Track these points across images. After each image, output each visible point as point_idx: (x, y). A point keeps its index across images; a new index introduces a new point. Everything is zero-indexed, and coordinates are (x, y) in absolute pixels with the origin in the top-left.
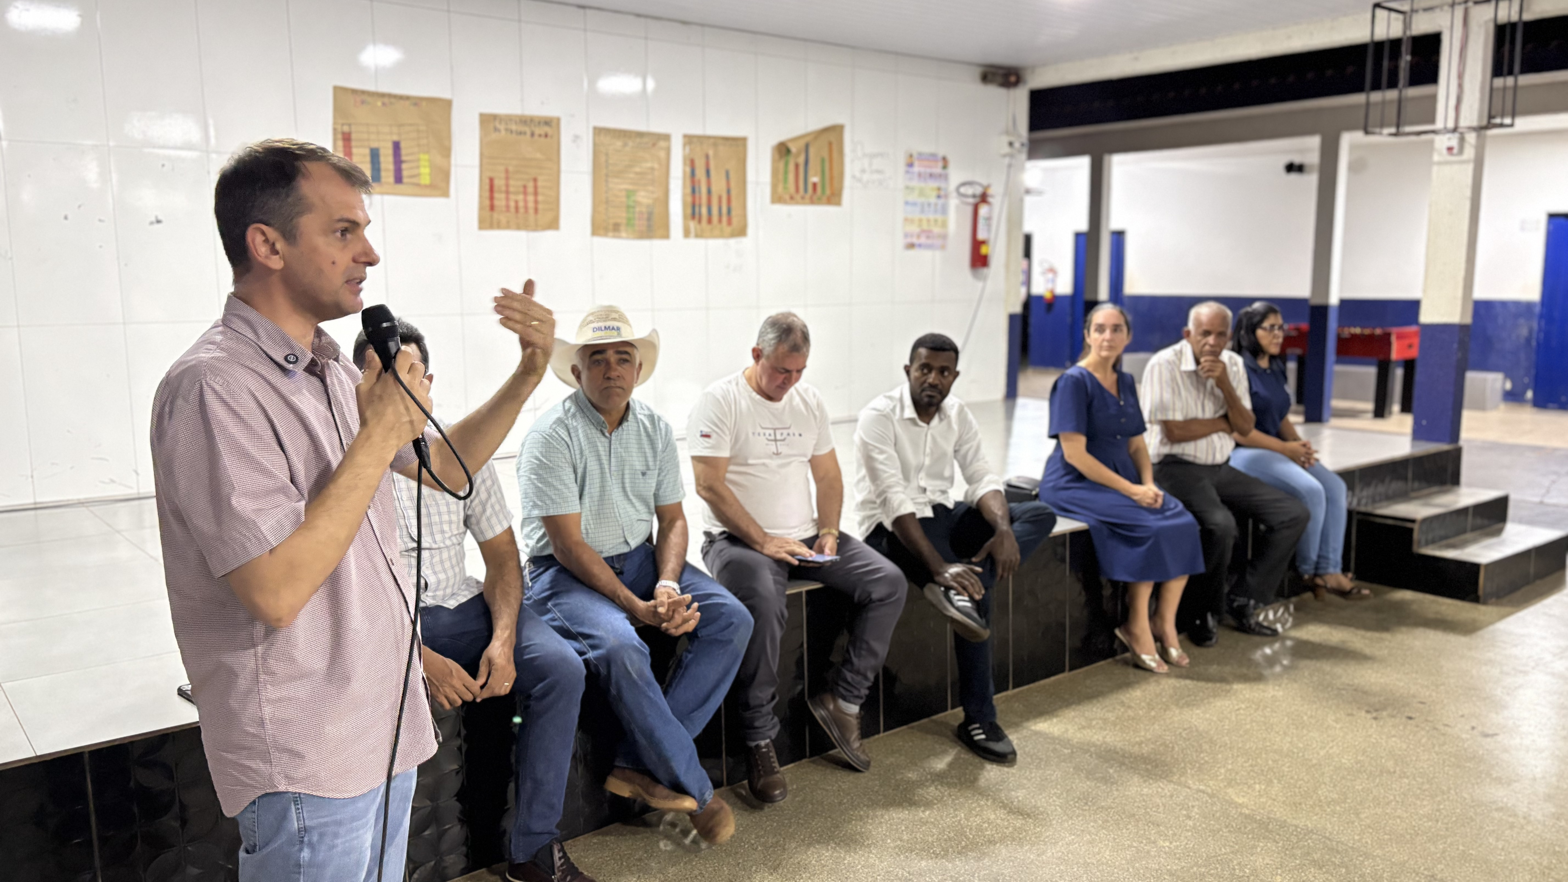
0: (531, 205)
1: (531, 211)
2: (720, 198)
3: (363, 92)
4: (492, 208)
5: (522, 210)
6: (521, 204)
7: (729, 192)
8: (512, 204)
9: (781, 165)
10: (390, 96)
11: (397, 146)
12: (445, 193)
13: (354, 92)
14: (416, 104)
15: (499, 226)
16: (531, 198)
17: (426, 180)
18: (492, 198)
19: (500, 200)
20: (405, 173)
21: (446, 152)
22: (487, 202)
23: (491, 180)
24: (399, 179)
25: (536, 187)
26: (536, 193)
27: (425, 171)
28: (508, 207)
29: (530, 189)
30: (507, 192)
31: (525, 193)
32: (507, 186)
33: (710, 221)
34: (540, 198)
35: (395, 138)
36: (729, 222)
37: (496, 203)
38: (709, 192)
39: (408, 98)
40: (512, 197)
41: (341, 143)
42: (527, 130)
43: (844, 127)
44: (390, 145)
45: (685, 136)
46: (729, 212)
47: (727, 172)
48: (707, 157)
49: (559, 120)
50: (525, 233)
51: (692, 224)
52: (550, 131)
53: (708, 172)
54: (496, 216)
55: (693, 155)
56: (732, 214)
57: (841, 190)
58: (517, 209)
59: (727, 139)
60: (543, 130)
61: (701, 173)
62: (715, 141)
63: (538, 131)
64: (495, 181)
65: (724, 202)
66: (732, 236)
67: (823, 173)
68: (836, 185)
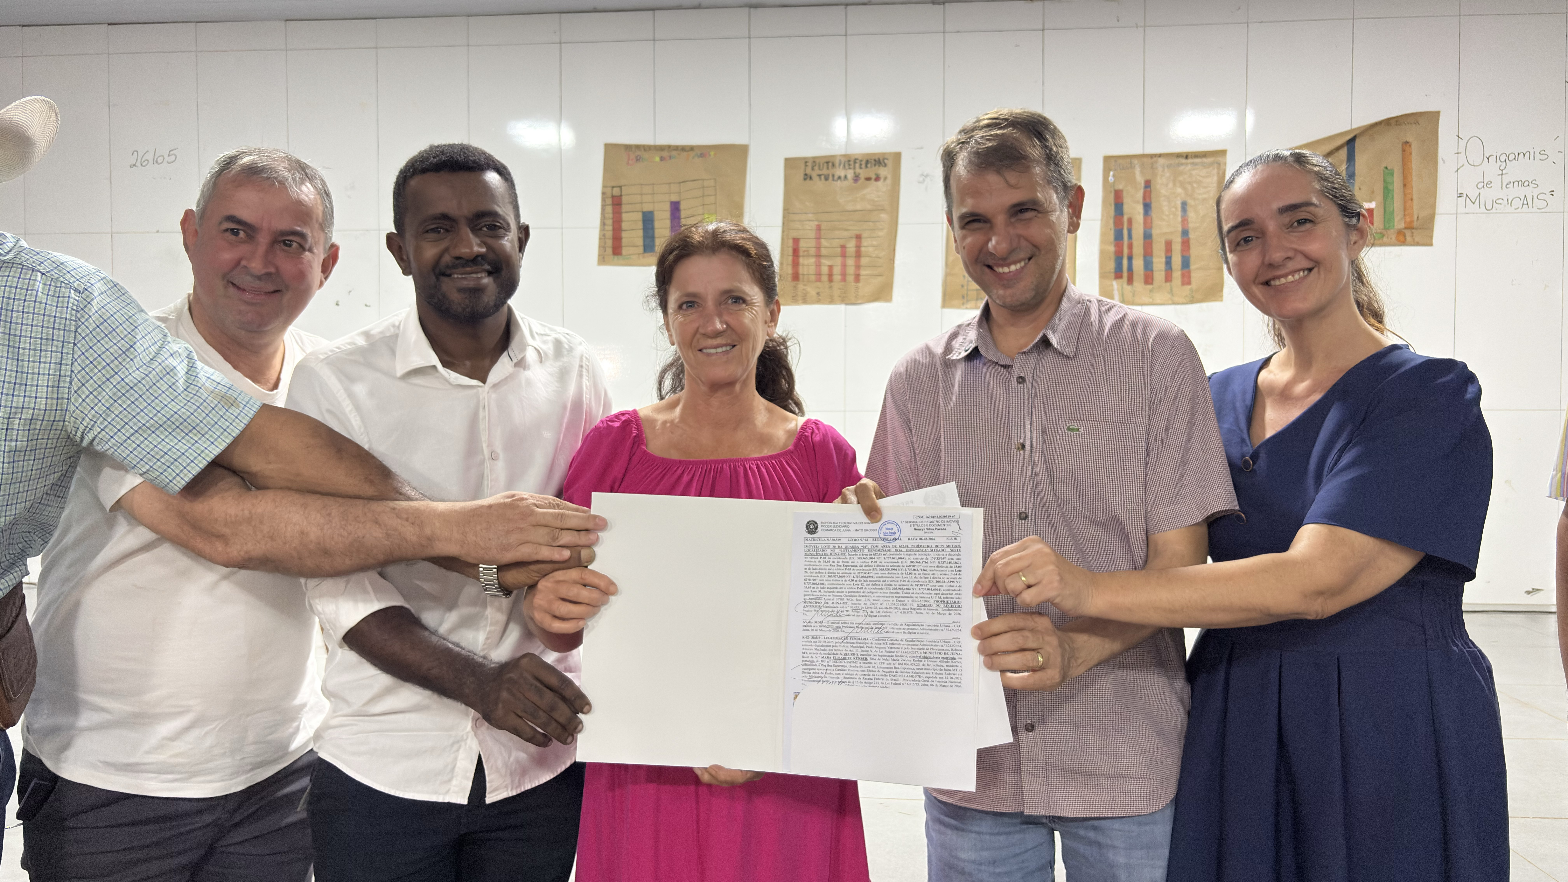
0: (851, 270)
1: (850, 278)
2: (1169, 245)
3: (638, 147)
4: (796, 277)
5: (837, 277)
6: (837, 270)
7: (1185, 233)
8: (825, 270)
10: (669, 148)
11: (675, 208)
13: (628, 147)
14: (702, 155)
15: (805, 301)
16: (851, 262)
18: (796, 264)
19: (807, 265)
21: (738, 209)
22: (790, 270)
23: (796, 241)
25: (858, 247)
26: (858, 255)
28: (819, 275)
29: (851, 250)
30: (818, 256)
31: (844, 255)
32: (818, 248)
33: (1148, 279)
34: (864, 261)
35: (674, 198)
36: (1186, 280)
37: (801, 270)
38: (1148, 236)
39: (692, 148)
40: (826, 262)
41: (609, 209)
42: (850, 174)
43: (1437, 114)
44: (667, 207)
45: (1107, 159)
46: (1186, 264)
47: (1184, 205)
48: (1148, 184)
49: (897, 156)
50: (842, 307)
51: (1115, 284)
52: (883, 172)
53: (1147, 207)
54: (801, 286)
55: (1120, 187)
56: (1193, 267)
57: (1431, 219)
58: (830, 276)
59: (1187, 156)
60: (871, 172)
61: (1134, 209)
62: (1161, 161)
63: (863, 173)
64: (803, 245)
65: (1177, 248)
66: (1192, 300)
67: (1387, 191)
68: (1417, 211)
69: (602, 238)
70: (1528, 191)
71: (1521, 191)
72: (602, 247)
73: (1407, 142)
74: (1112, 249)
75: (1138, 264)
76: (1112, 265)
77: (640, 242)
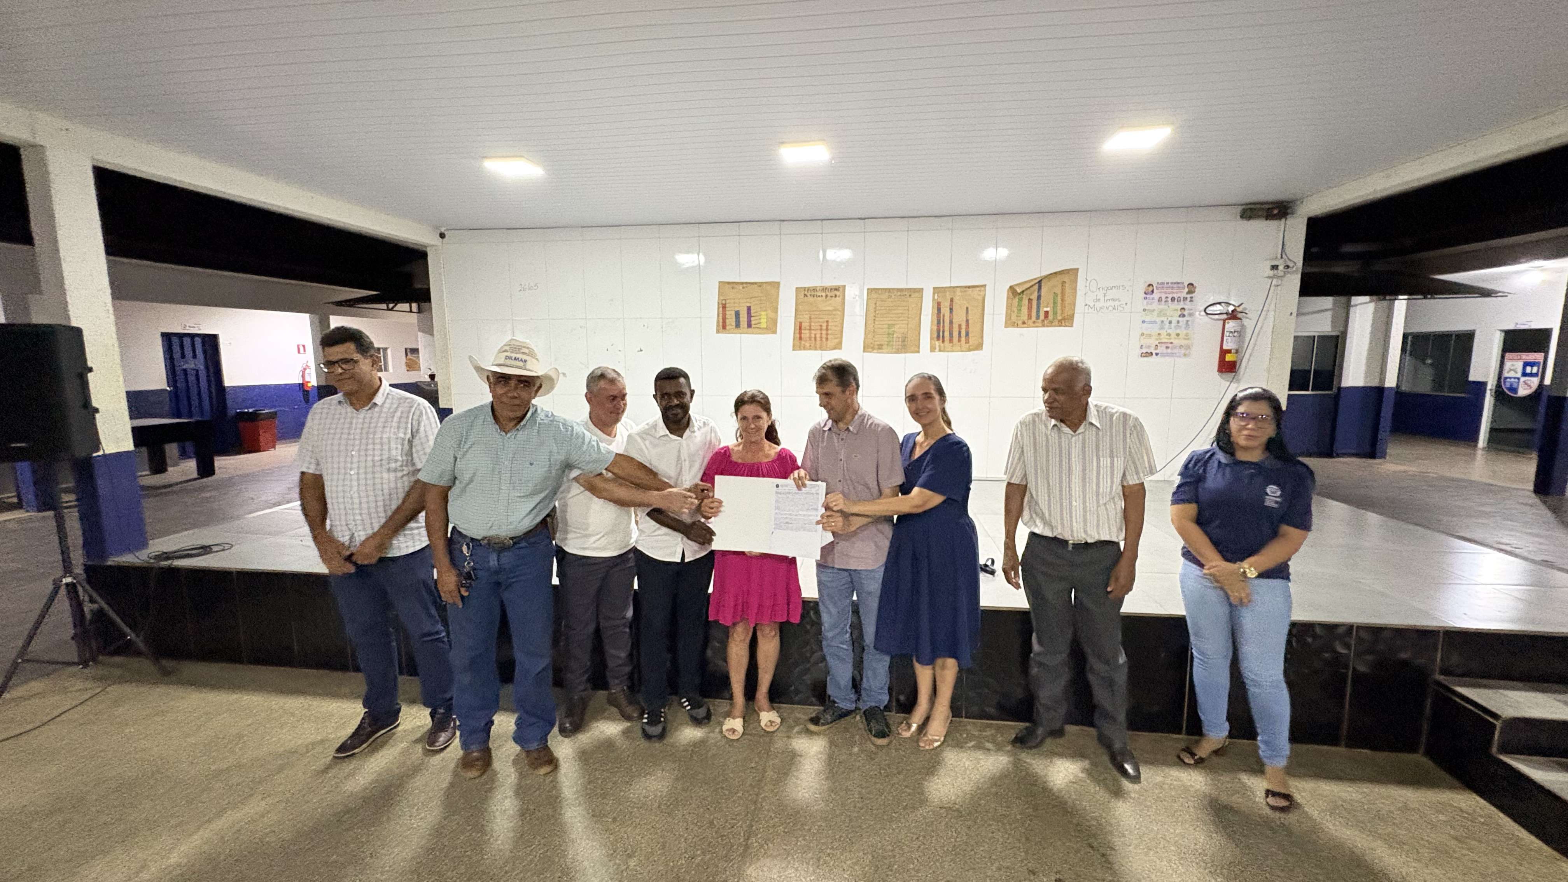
0: (824, 336)
1: (824, 340)
2: (960, 326)
3: (733, 283)
4: (800, 338)
5: (818, 339)
6: (818, 336)
7: (967, 321)
8: (813, 336)
9: (1016, 301)
10: (746, 283)
11: (749, 309)
12: (775, 332)
13: (729, 283)
14: (760, 286)
15: (804, 349)
16: (824, 332)
17: (764, 325)
18: (800, 333)
19: (806, 334)
20: (753, 322)
21: (776, 310)
22: (798, 336)
23: (801, 323)
24: (749, 325)
25: (827, 326)
26: (827, 329)
27: (763, 321)
28: (810, 338)
29: (824, 328)
30: (810, 329)
31: (821, 330)
32: (810, 326)
33: (951, 341)
34: (829, 332)
35: (748, 305)
36: (967, 342)
37: (803, 336)
38: (951, 322)
39: (756, 283)
40: (813, 332)
41: (721, 309)
42: (824, 294)
43: (1078, 269)
44: (746, 309)
45: (934, 288)
46: (967, 334)
47: (967, 308)
48: (952, 300)
49: (845, 286)
50: (820, 352)
51: (937, 343)
52: (838, 293)
53: (951, 310)
54: (803, 343)
55: (939, 300)
56: (970, 335)
57: (1073, 315)
58: (815, 338)
59: (969, 287)
60: (833, 293)
61: (945, 310)
62: (958, 289)
63: (829, 294)
64: (803, 324)
65: (964, 327)
66: (969, 350)
67: (1055, 303)
68: (1068, 312)
69: (718, 322)
70: (1117, 303)
71: (1112, 303)
72: (718, 326)
73: (1064, 282)
74: (936, 328)
75: (947, 334)
76: (935, 335)
77: (734, 324)
